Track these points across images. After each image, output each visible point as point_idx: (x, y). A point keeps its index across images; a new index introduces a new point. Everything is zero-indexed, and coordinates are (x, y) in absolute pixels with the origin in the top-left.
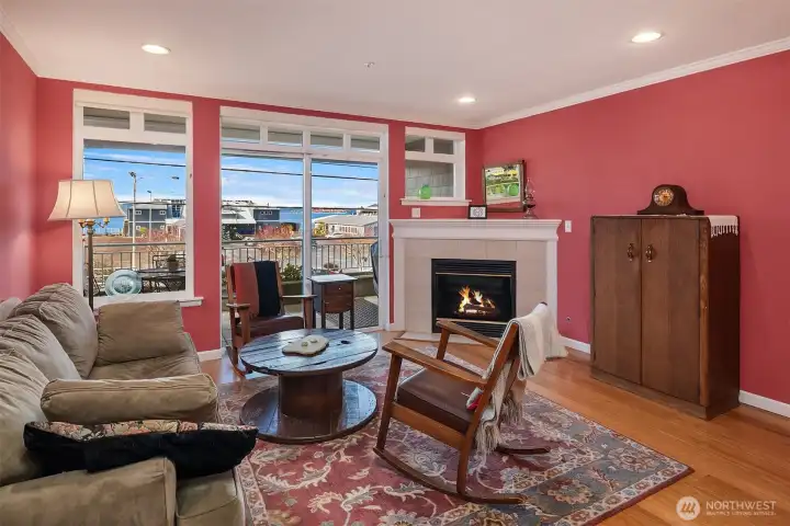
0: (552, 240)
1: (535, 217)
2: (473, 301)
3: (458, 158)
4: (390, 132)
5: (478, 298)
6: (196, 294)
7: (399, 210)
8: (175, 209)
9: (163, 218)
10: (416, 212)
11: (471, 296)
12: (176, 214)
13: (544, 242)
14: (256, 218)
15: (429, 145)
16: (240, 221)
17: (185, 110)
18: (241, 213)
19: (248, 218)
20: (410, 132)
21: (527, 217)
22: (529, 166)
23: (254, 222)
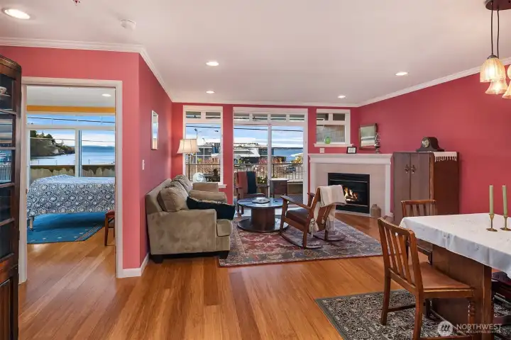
0: (388, 164)
1: (380, 152)
2: (349, 195)
3: (347, 123)
4: (309, 112)
5: (351, 193)
6: (224, 183)
7: (312, 149)
8: (216, 148)
9: (210, 154)
10: (322, 150)
11: (349, 192)
12: (217, 151)
13: (384, 165)
14: (260, 154)
15: (331, 117)
16: (251, 156)
17: (220, 109)
18: (251, 151)
19: (256, 154)
20: (319, 111)
21: (376, 153)
22: (380, 127)
23: (259, 156)
